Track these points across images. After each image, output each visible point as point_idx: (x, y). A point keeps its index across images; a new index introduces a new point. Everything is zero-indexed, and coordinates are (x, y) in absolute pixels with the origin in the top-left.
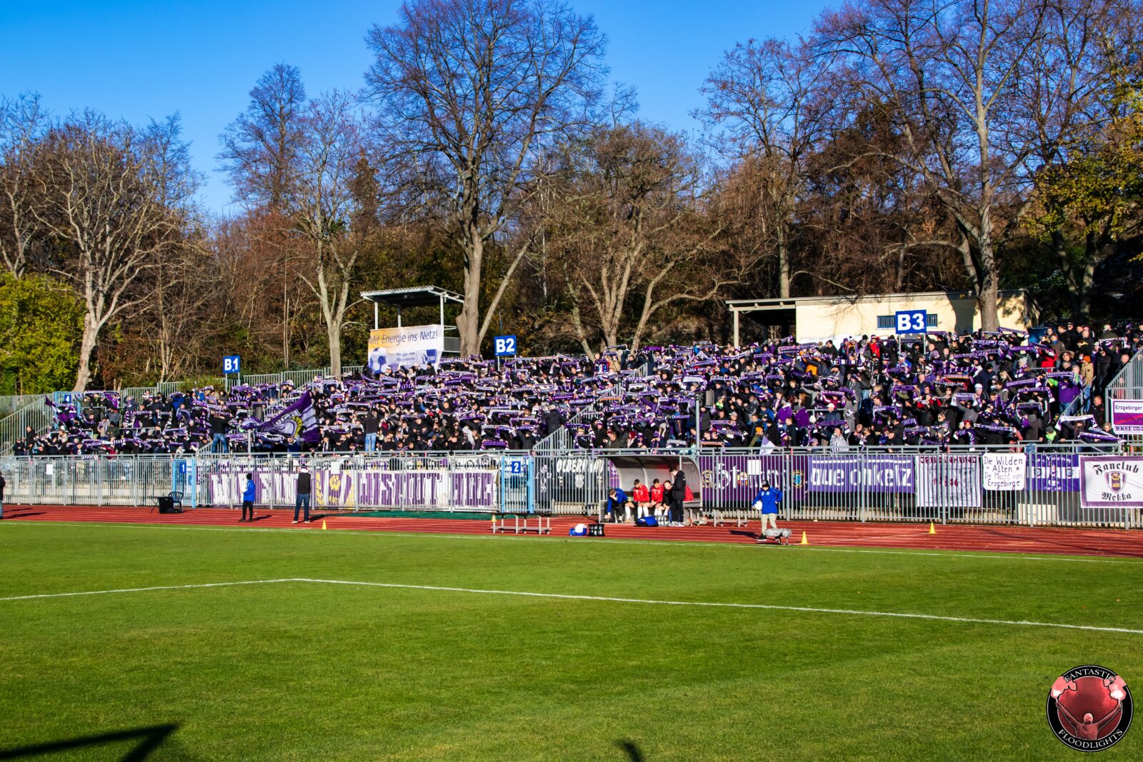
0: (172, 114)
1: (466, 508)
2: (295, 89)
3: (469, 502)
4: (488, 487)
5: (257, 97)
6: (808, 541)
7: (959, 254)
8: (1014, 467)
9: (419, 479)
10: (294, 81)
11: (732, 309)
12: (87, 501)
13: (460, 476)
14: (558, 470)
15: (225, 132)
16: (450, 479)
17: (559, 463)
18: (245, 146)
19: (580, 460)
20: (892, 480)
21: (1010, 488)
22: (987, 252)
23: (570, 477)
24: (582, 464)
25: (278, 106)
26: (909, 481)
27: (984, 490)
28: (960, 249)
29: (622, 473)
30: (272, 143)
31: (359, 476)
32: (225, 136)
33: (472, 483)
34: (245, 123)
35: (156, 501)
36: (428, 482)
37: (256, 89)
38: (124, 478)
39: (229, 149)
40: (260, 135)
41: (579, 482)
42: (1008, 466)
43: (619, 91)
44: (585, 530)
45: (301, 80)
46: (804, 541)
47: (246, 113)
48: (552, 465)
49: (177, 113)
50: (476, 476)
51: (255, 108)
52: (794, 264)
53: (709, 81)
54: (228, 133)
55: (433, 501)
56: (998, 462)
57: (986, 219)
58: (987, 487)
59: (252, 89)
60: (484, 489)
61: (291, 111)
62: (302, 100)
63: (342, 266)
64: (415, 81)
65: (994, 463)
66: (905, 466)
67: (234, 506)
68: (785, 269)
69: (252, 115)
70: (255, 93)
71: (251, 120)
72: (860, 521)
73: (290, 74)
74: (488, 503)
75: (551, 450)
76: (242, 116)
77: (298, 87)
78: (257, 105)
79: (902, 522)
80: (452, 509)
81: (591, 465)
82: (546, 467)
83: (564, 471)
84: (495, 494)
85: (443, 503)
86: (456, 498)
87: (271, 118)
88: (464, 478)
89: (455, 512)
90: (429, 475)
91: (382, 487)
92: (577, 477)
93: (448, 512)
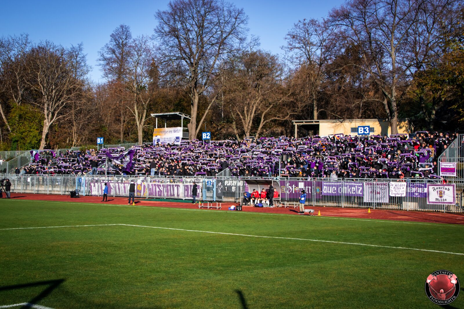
0: (80, 43)
2: (128, 34)
5: (113, 37)
6: (321, 214)
7: (383, 104)
8: (402, 187)
9: (171, 187)
10: (127, 31)
11: (294, 124)
12: (43, 192)
13: (187, 186)
14: (225, 185)
15: (100, 50)
16: (183, 187)
17: (226, 182)
18: (108, 56)
19: (234, 181)
20: (355, 192)
21: (400, 196)
22: (394, 104)
23: (230, 187)
25: (121, 41)
26: (361, 192)
27: (390, 196)
28: (384, 103)
29: (250, 186)
30: (118, 55)
31: (148, 185)
32: (100, 52)
34: (108, 47)
35: (69, 193)
36: (176, 188)
37: (113, 34)
38: (57, 184)
39: (102, 57)
40: (114, 52)
41: (233, 189)
42: (399, 187)
43: (253, 38)
44: (234, 208)
45: (130, 31)
46: (319, 214)
47: (108, 43)
48: (223, 183)
49: (82, 43)
51: (112, 41)
52: (319, 107)
53: (288, 35)
54: (101, 51)
55: (178, 195)
56: (396, 186)
57: (394, 91)
58: (391, 195)
59: (111, 34)
61: (126, 43)
62: (131, 39)
63: (144, 103)
64: (174, 33)
65: (394, 186)
66: (360, 186)
67: (100, 196)
68: (316, 108)
69: (111, 44)
70: (112, 36)
71: (110, 46)
72: (342, 207)
73: (126, 28)
75: (223, 177)
76: (107, 44)
77: (129, 34)
78: (113, 40)
79: (358, 208)
80: (184, 199)
81: (238, 183)
82: (220, 183)
83: (228, 185)
84: (201, 193)
85: (181, 196)
86: (186, 194)
87: (118, 45)
88: (189, 186)
89: (185, 200)
90: (175, 185)
91: (158, 190)
92: (233, 187)
93: (182, 199)
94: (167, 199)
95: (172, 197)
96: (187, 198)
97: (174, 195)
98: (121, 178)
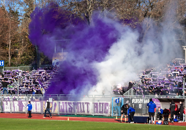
1: (99, 114)
3: (100, 112)
4: (107, 107)
9: (82, 104)
13: (97, 104)
14: (133, 102)
16: (93, 105)
17: (133, 100)
19: (141, 99)
23: (137, 105)
24: (141, 100)
29: (162, 104)
31: (59, 103)
33: (102, 106)
36: (86, 106)
41: (140, 106)
44: (161, 123)
48: (130, 101)
50: (103, 104)
55: (88, 112)
60: (105, 108)
67: (12, 113)
74: (107, 113)
75: (129, 95)
80: (93, 114)
81: (145, 101)
82: (128, 101)
83: (135, 103)
84: (109, 110)
85: (91, 112)
86: (96, 110)
88: (98, 104)
89: (95, 115)
90: (86, 103)
91: (68, 107)
92: (139, 105)
93: (92, 115)
94: (77, 115)
95: (82, 113)
96: (96, 114)
97: (84, 111)
98: (31, 97)
